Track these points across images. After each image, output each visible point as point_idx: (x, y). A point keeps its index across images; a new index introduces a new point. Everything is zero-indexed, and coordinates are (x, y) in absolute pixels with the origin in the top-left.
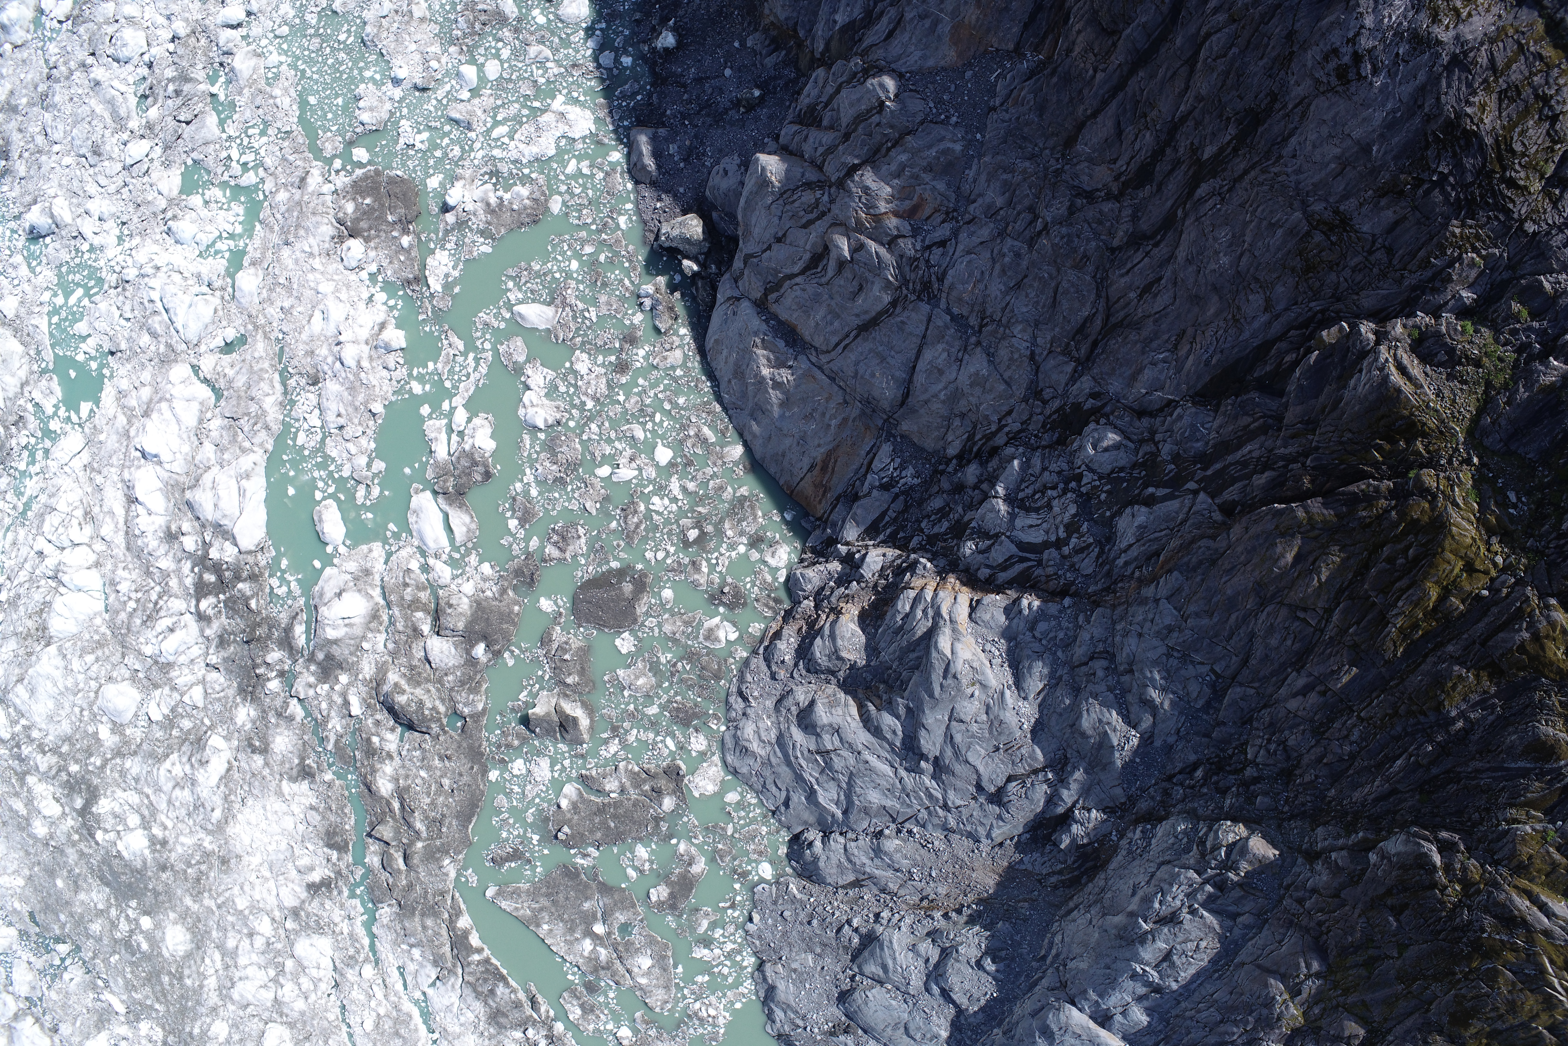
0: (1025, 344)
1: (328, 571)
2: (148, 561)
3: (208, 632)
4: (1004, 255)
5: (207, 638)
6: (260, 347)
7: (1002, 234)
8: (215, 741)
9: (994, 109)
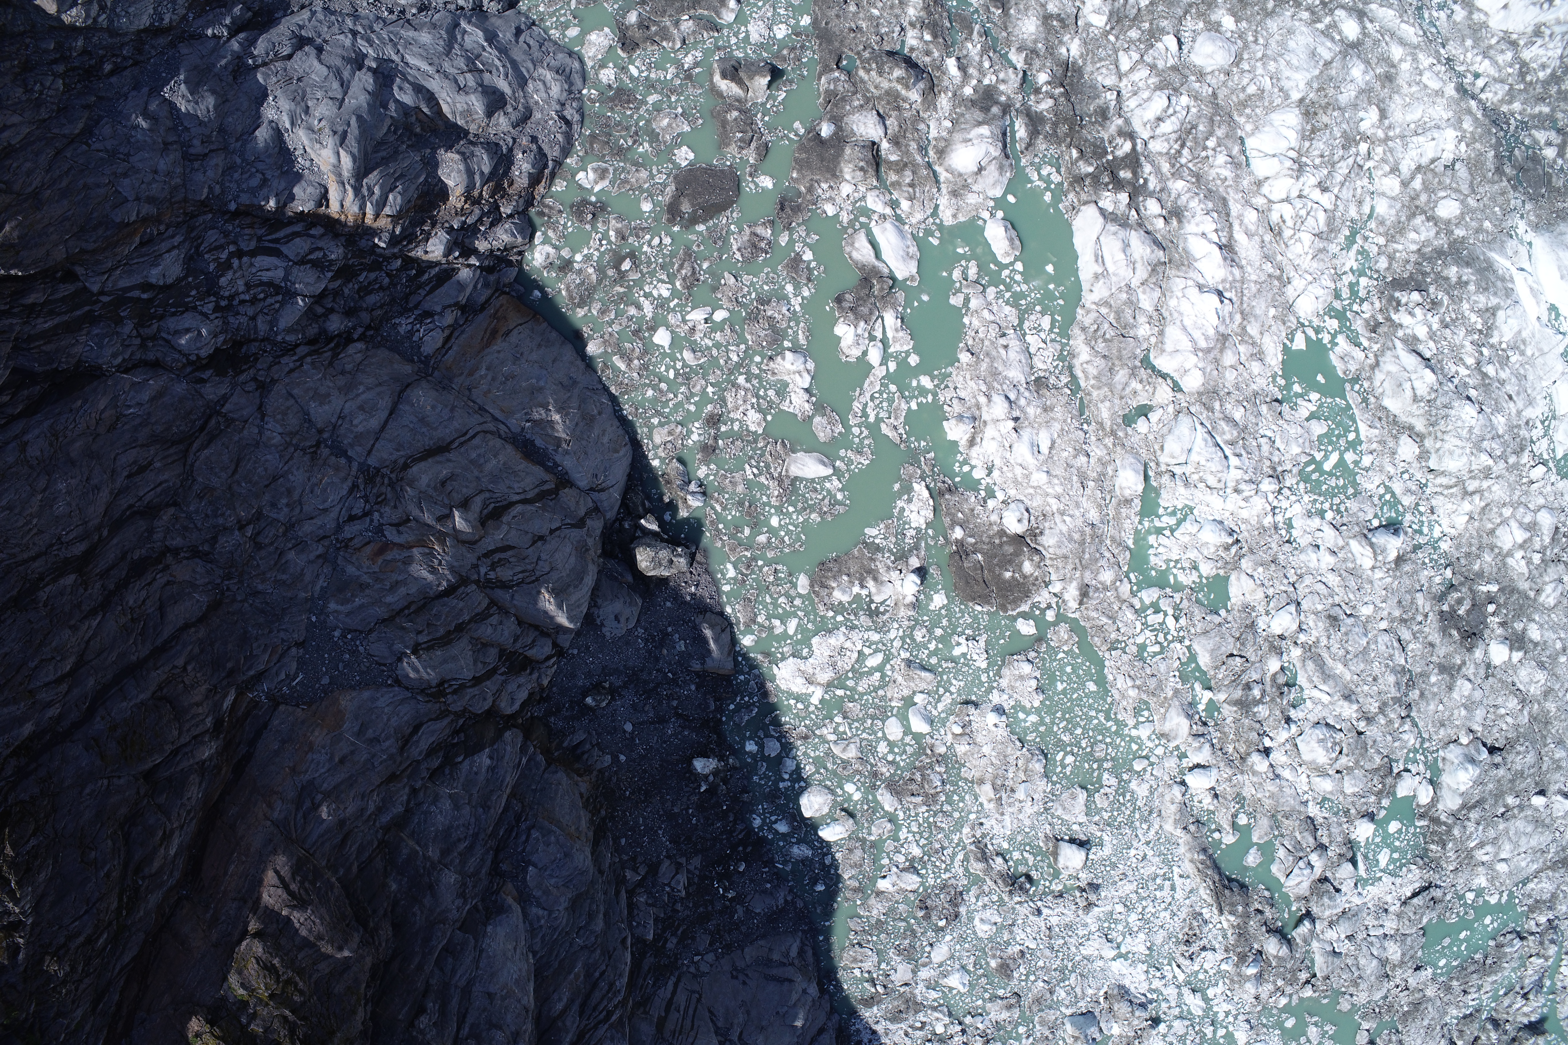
0: (269, 426)
1: (998, 193)
2: (1199, 187)
3: (1120, 122)
4: (287, 505)
5: (1120, 116)
6: (1105, 413)
7: (290, 526)
8: (1099, 21)
9: (298, 645)
